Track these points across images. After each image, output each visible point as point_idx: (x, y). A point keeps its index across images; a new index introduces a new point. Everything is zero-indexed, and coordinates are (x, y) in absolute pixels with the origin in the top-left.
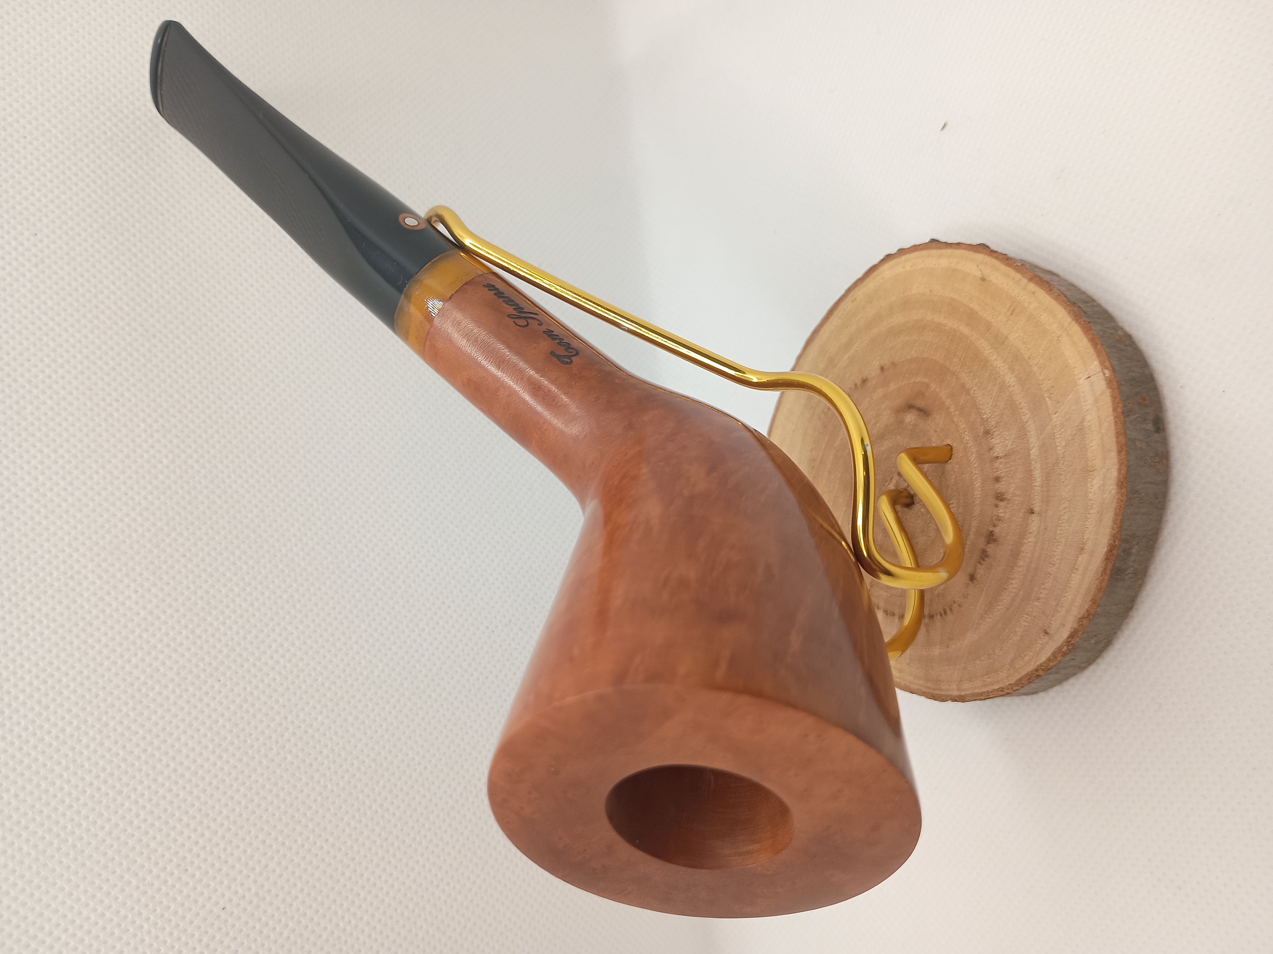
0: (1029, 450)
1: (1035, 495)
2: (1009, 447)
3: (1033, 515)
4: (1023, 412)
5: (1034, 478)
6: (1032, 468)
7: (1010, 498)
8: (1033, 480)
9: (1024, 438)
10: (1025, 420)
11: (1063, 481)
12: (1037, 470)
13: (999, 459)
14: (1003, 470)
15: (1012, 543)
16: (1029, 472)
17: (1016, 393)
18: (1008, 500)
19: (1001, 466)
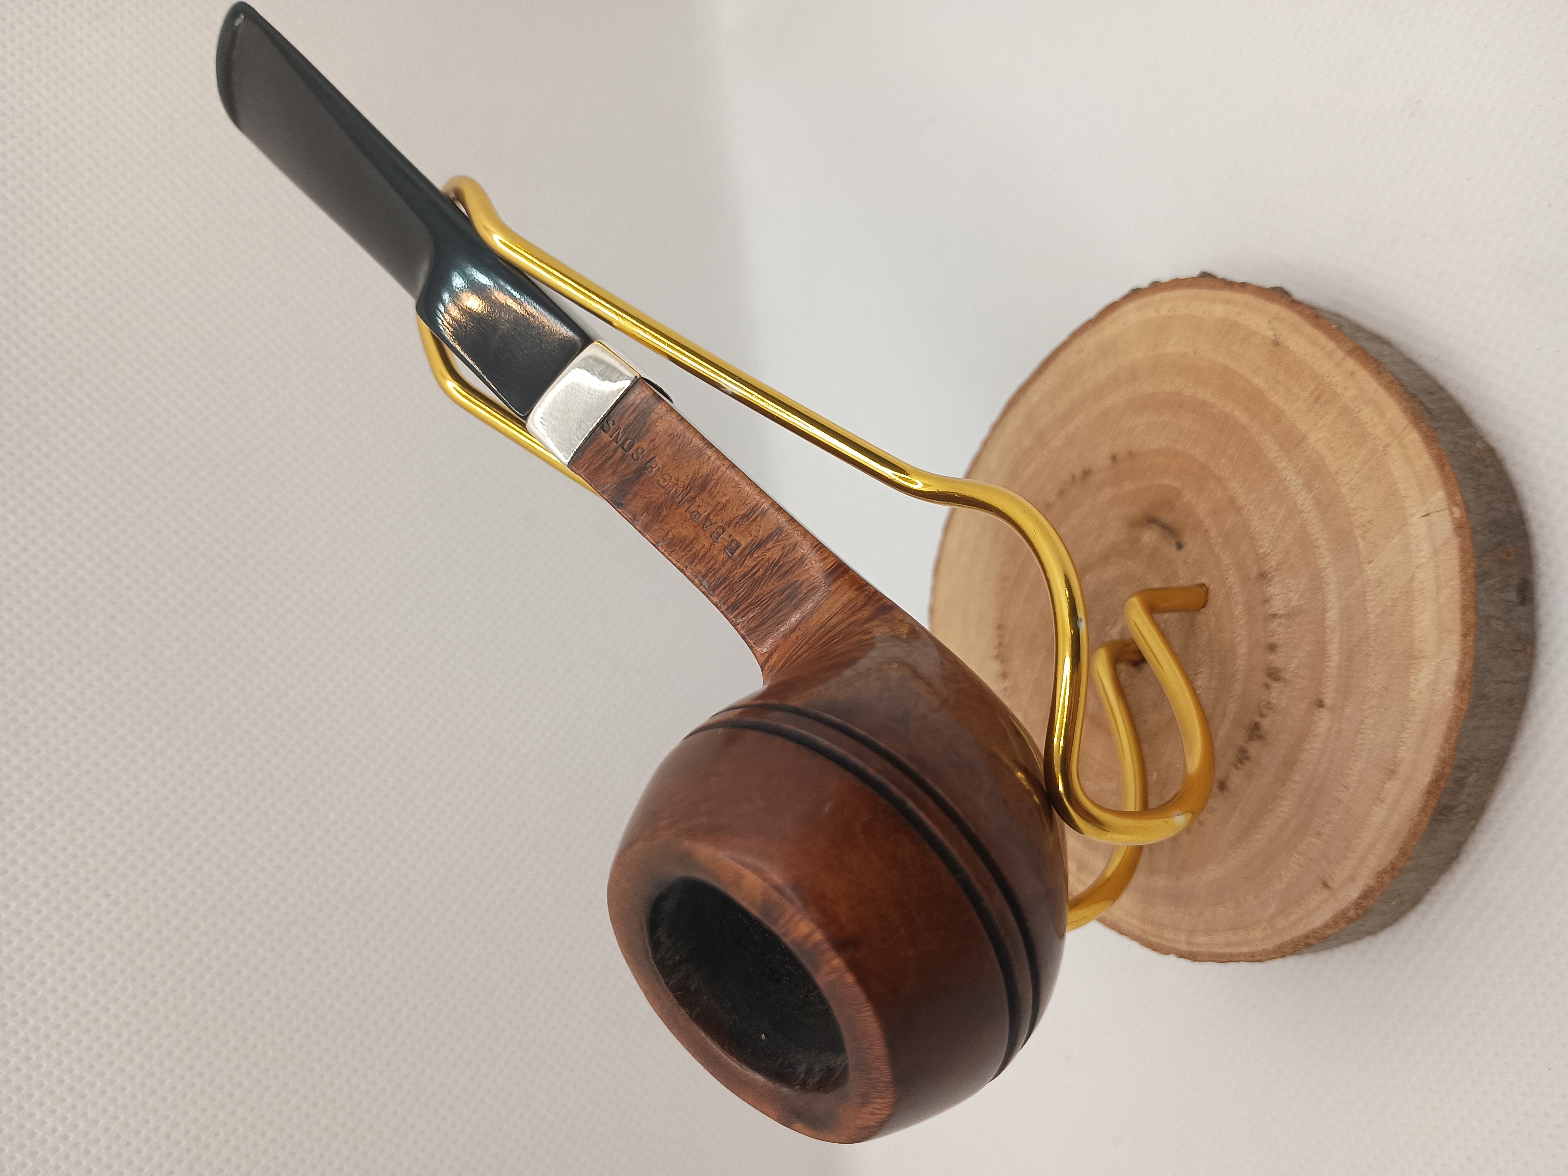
0: (1324, 611)
1: (1328, 679)
2: (1294, 603)
3: (1321, 709)
4: (1321, 554)
5: (1328, 654)
6: (1327, 639)
7: (1288, 678)
8: (1326, 657)
9: (1318, 593)
10: (1322, 566)
11: (1372, 665)
12: (1333, 643)
13: (1277, 618)
14: (1281, 636)
15: (1286, 746)
16: (1321, 645)
17: (1311, 523)
18: (1286, 681)
19: (1279, 629)
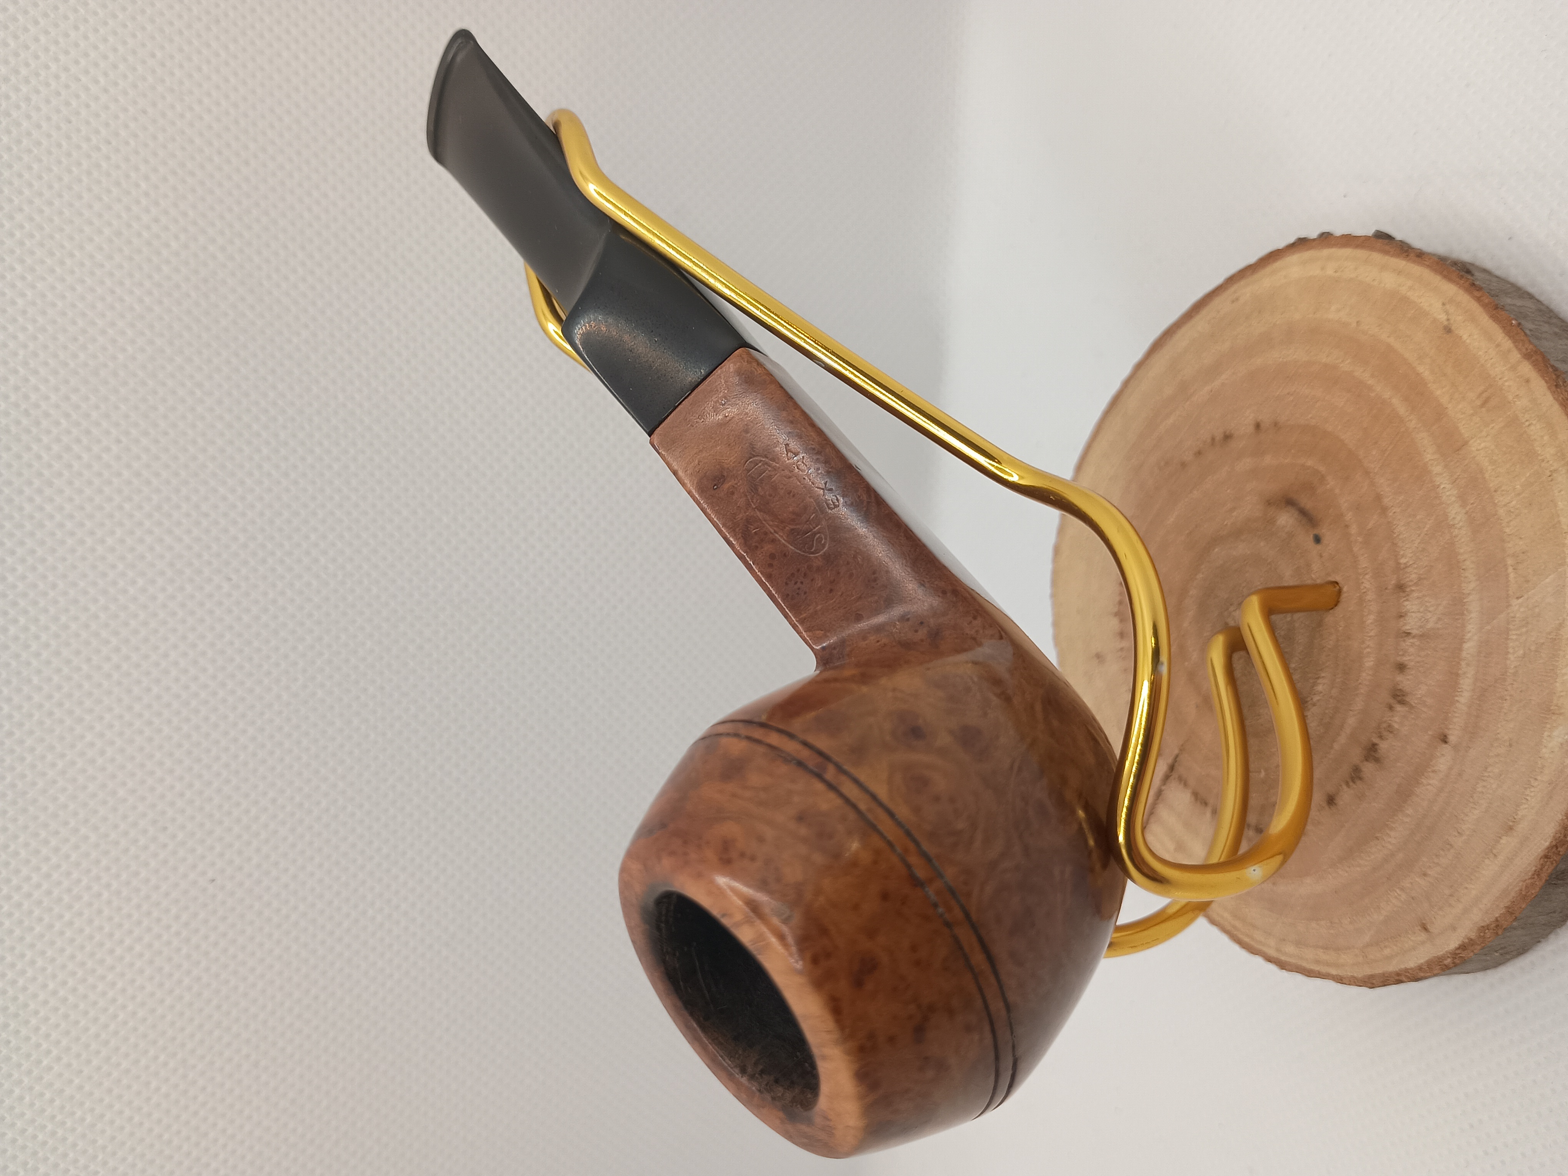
0: (1462, 641)
1: (1455, 715)
2: (1430, 625)
3: (1445, 744)
4: (1466, 577)
5: (1459, 688)
6: (1460, 672)
7: (1414, 705)
8: (1458, 691)
9: (1458, 619)
10: (1466, 592)
11: (1505, 711)
12: (1467, 677)
13: (1410, 637)
14: (1412, 657)
15: (1403, 775)
16: (1453, 677)
17: (1460, 542)
18: (1412, 707)
19: (1411, 650)
